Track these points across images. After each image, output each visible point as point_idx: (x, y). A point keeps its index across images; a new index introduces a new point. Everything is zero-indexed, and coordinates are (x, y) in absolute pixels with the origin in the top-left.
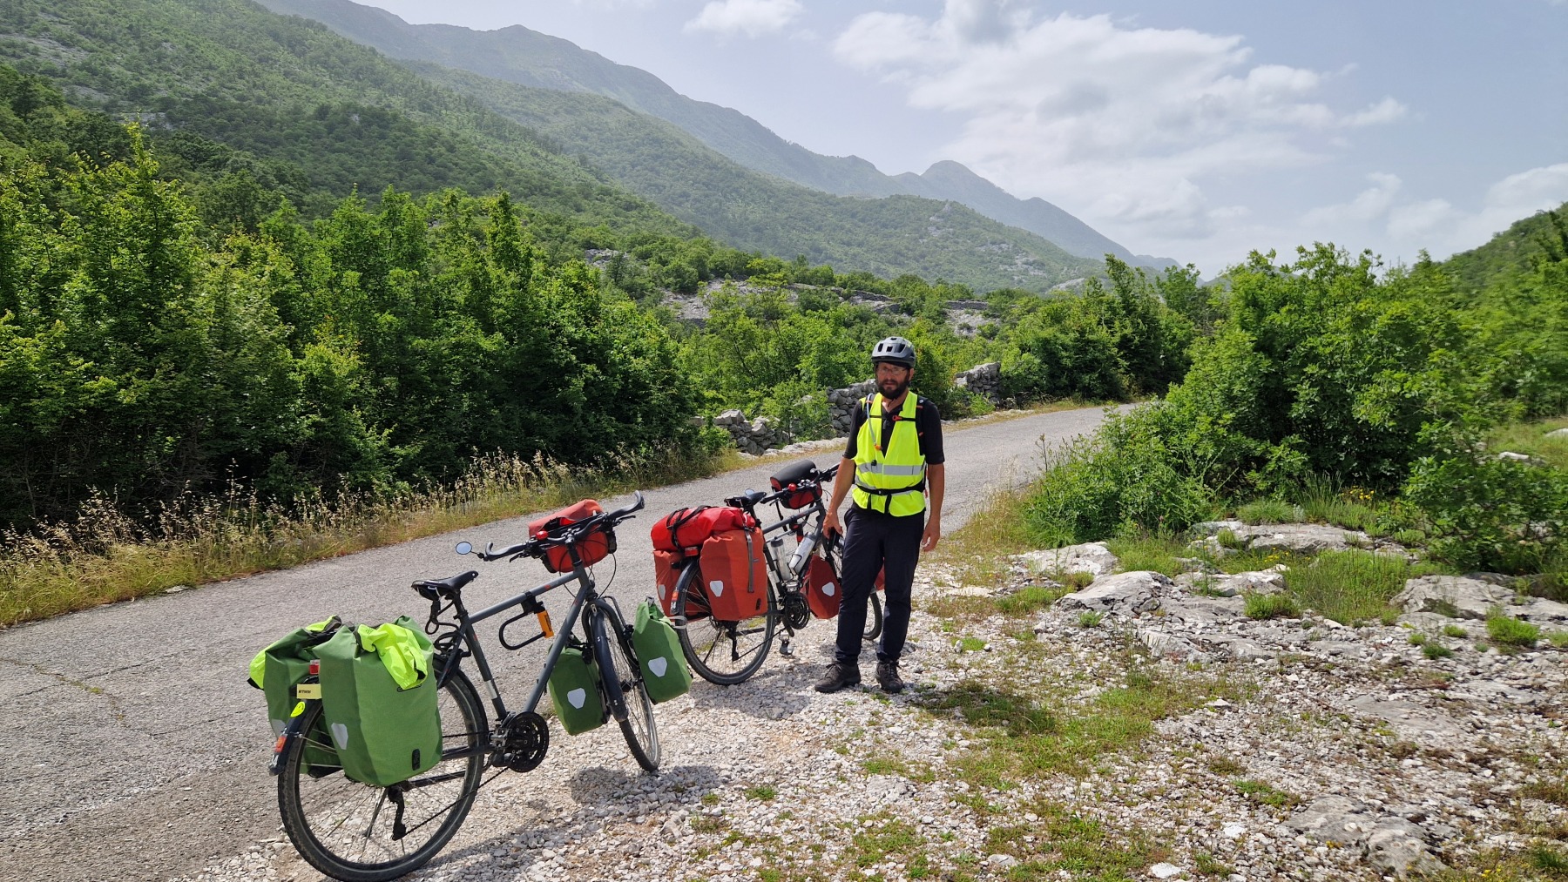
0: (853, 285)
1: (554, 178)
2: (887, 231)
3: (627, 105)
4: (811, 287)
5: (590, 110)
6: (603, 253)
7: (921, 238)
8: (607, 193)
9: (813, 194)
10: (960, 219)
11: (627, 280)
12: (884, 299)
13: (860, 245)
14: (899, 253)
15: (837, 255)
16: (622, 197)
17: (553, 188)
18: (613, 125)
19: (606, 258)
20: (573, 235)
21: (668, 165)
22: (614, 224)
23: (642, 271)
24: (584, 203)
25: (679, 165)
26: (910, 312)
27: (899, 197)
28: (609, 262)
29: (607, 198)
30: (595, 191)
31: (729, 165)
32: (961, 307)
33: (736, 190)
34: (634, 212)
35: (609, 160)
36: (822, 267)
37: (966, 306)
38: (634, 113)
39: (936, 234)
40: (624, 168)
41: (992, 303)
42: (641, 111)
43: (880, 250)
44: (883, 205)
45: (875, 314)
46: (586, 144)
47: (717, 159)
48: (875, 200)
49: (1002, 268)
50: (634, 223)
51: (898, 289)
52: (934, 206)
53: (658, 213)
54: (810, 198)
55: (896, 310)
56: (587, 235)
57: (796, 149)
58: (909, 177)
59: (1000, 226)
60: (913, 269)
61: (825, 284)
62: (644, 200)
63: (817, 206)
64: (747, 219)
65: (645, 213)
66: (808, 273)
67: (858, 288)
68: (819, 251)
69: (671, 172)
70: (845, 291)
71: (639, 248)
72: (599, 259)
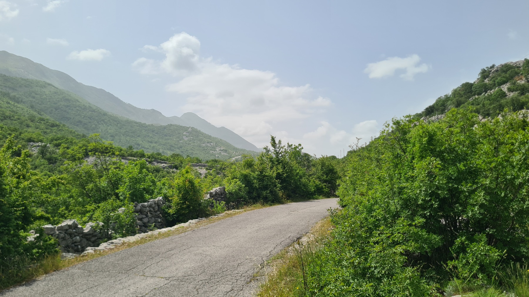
0: (153, 157)
1: (17, 113)
2: (166, 138)
3: (54, 85)
4: (135, 158)
5: (37, 86)
6: (37, 144)
7: (180, 140)
8: (43, 120)
9: (136, 123)
10: (195, 133)
11: (48, 155)
12: (166, 163)
13: (156, 143)
14: (172, 146)
15: (146, 147)
16: (49, 121)
17: (16, 117)
18: (47, 93)
19: (38, 146)
20: (23, 136)
21: (72, 109)
22: (45, 132)
23: (56, 152)
24: (31, 124)
25: (78, 110)
26: (177, 168)
27: (171, 125)
28: (41, 148)
29: (42, 122)
30: (37, 119)
31: (100, 111)
32: (197, 166)
33: (103, 120)
34: (55, 128)
35: (45, 107)
36: (140, 151)
37: (199, 166)
38: (57, 89)
39: (186, 139)
40: (52, 110)
41: (209, 164)
42: (61, 87)
43: (164, 145)
44: (165, 128)
45: (162, 169)
46: (34, 100)
47: (95, 108)
48: (162, 126)
49: (211, 152)
50: (55, 132)
51: (172, 159)
52: (185, 129)
53: (67, 128)
54: (135, 124)
55: (171, 167)
56: (29, 136)
57: (129, 105)
58: (175, 118)
59: (210, 136)
60: (177, 152)
61: (141, 157)
62: (61, 123)
63: (138, 127)
64: (107, 132)
65: (61, 128)
66: (133, 153)
67: (155, 158)
68: (139, 145)
69: (74, 112)
70: (150, 160)
71: (55, 142)
72: (35, 146)
